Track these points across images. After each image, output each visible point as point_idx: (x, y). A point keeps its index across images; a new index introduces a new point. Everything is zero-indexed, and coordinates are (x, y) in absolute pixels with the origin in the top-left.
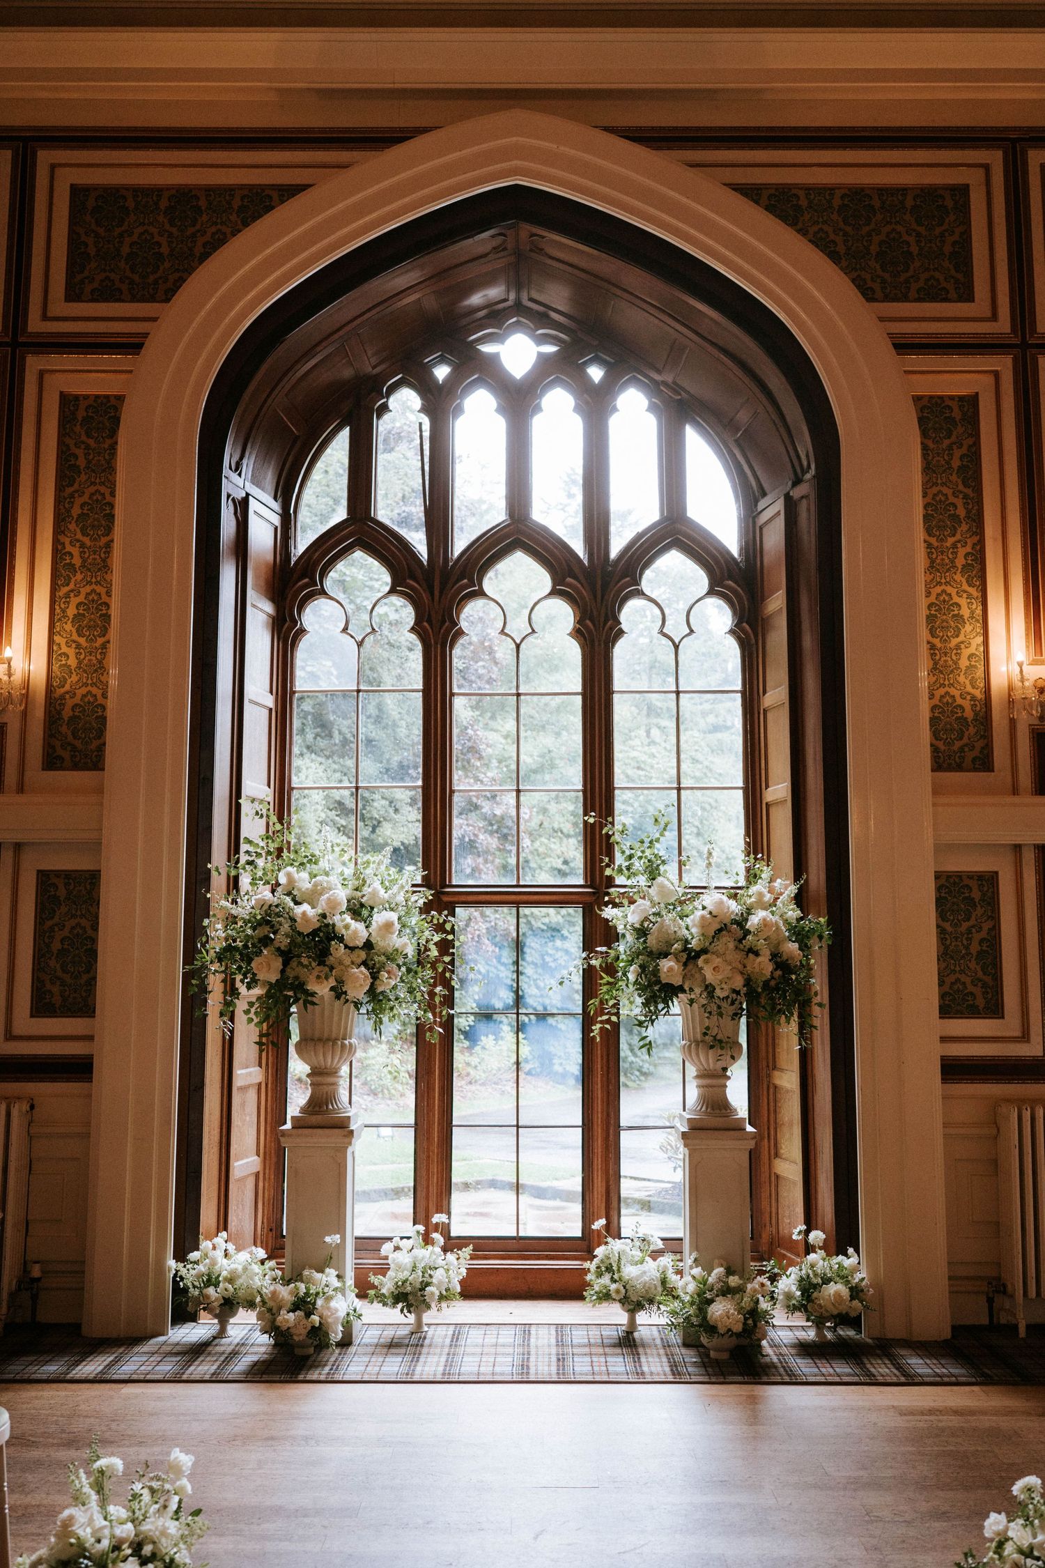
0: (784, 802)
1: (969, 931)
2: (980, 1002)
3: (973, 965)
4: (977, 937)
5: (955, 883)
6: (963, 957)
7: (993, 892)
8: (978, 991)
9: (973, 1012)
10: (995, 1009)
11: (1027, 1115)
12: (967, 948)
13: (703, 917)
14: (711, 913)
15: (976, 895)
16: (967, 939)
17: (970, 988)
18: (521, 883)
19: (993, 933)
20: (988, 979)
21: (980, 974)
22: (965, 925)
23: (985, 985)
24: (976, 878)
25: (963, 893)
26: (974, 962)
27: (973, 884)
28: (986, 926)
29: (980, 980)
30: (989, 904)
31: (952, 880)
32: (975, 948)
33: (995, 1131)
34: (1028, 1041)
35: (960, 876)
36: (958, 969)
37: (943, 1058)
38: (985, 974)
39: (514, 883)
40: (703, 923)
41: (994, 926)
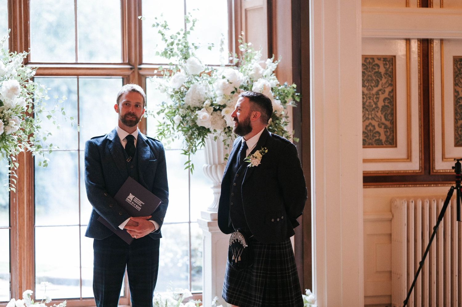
0: (262, 8)
1: (377, 93)
2: (383, 138)
3: (379, 114)
4: (382, 97)
5: (370, 63)
6: (373, 109)
7: (392, 69)
8: (382, 131)
9: (379, 144)
10: (392, 142)
11: (412, 206)
12: (376, 104)
13: (224, 83)
14: (228, 81)
15: (382, 70)
16: (376, 98)
17: (377, 129)
18: (79, 62)
19: (392, 95)
20: (388, 123)
21: (383, 120)
22: (375, 90)
23: (386, 127)
24: (382, 59)
25: (375, 69)
26: (380, 112)
27: (381, 64)
28: (388, 90)
29: (383, 124)
30: (390, 76)
31: (368, 61)
32: (381, 104)
33: (391, 217)
34: (411, 161)
35: (373, 59)
36: (370, 117)
37: (364, 173)
38: (386, 120)
39: (74, 62)
40: (224, 88)
41: (393, 90)
